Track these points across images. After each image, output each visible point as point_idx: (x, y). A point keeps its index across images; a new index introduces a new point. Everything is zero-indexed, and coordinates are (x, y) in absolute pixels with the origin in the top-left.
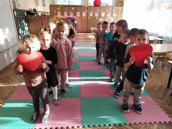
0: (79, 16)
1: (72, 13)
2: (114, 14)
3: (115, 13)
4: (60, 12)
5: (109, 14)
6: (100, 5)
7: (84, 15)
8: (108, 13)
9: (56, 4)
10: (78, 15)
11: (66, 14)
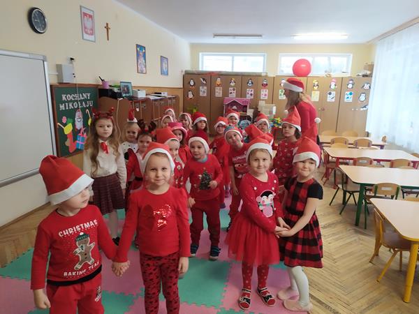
0: (252, 97)
1: (234, 90)
2: (346, 96)
3: (351, 94)
4: (205, 88)
5: (332, 96)
6: (308, 71)
7: (265, 95)
8: (330, 94)
9: (202, 68)
10: (248, 96)
11: (219, 93)
